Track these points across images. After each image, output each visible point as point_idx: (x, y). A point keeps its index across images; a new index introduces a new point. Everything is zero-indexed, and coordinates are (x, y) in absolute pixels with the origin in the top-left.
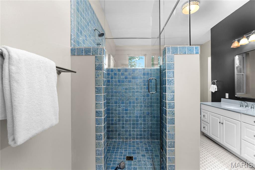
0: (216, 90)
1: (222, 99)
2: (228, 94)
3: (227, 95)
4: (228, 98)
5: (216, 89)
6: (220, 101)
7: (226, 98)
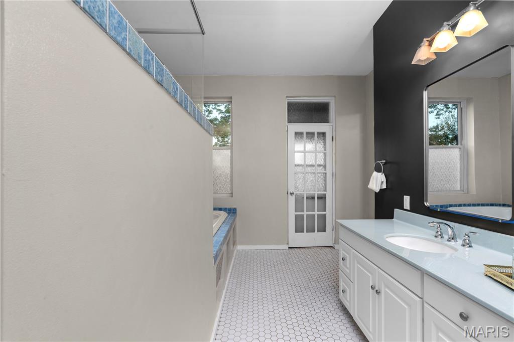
0: (384, 187)
1: (397, 211)
2: (409, 197)
3: (407, 200)
4: (409, 209)
5: (382, 182)
6: (390, 216)
7: (405, 208)
